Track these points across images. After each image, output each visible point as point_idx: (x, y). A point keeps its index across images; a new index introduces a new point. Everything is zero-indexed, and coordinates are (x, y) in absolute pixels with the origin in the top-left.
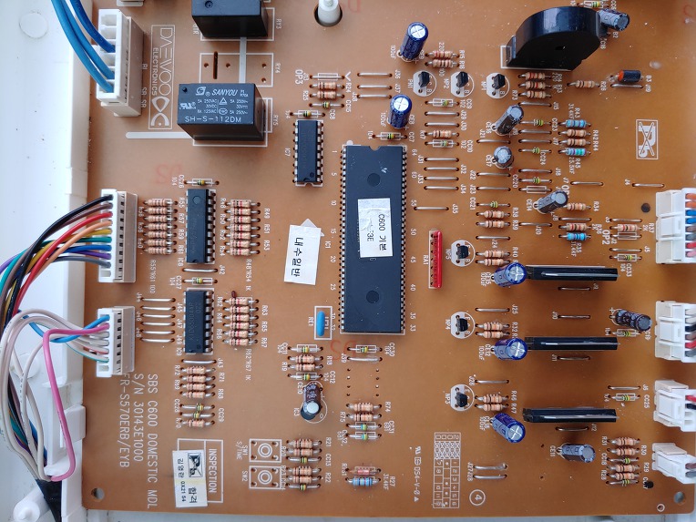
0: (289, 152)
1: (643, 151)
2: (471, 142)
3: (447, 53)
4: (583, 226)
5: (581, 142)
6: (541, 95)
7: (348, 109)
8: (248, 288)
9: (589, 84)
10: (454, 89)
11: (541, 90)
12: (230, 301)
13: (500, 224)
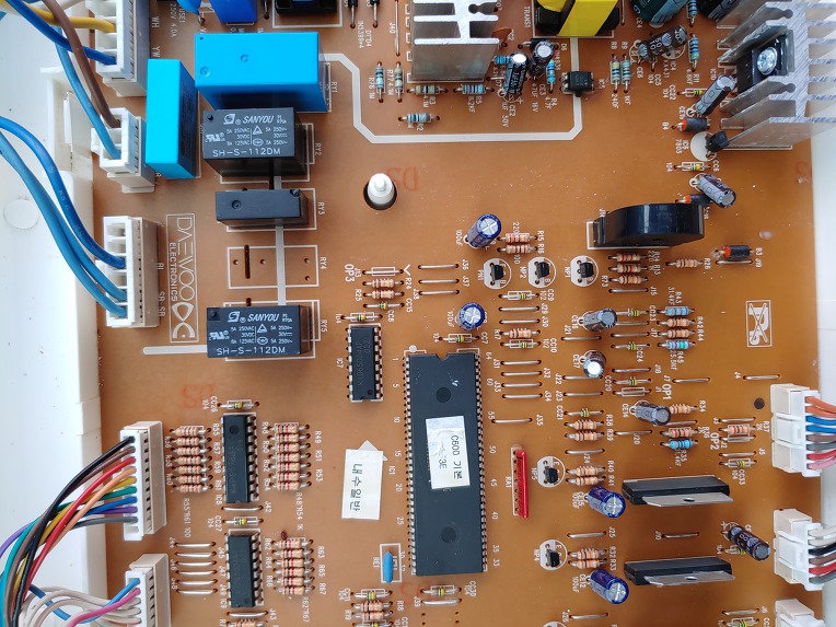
0: (343, 362)
1: (755, 338)
2: (554, 341)
3: (524, 237)
4: (688, 432)
5: (684, 333)
6: (636, 280)
7: (409, 309)
8: (300, 527)
9: (692, 263)
10: (532, 278)
11: (637, 274)
12: (279, 544)
13: (592, 436)
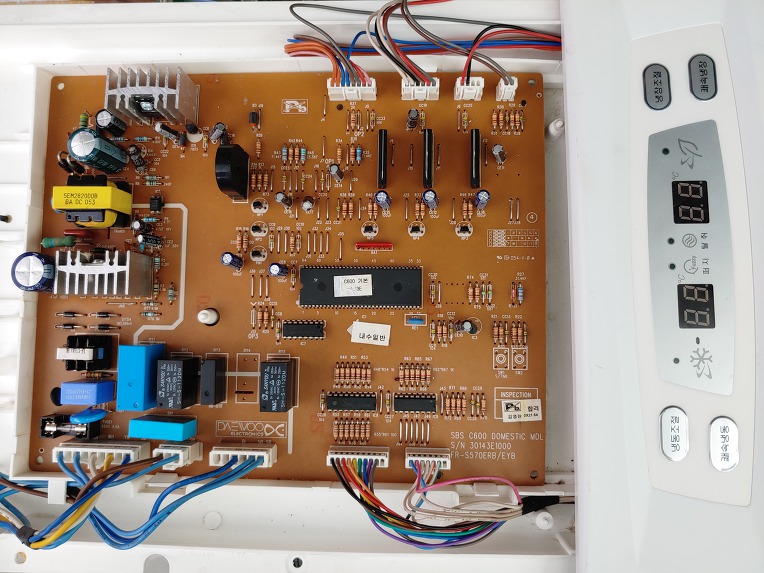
0: (303, 342)
1: (302, 109)
3: (239, 239)
4: (352, 150)
5: (297, 151)
6: (266, 177)
8: (393, 370)
10: (262, 234)
11: (263, 177)
12: (402, 382)
13: (351, 205)
